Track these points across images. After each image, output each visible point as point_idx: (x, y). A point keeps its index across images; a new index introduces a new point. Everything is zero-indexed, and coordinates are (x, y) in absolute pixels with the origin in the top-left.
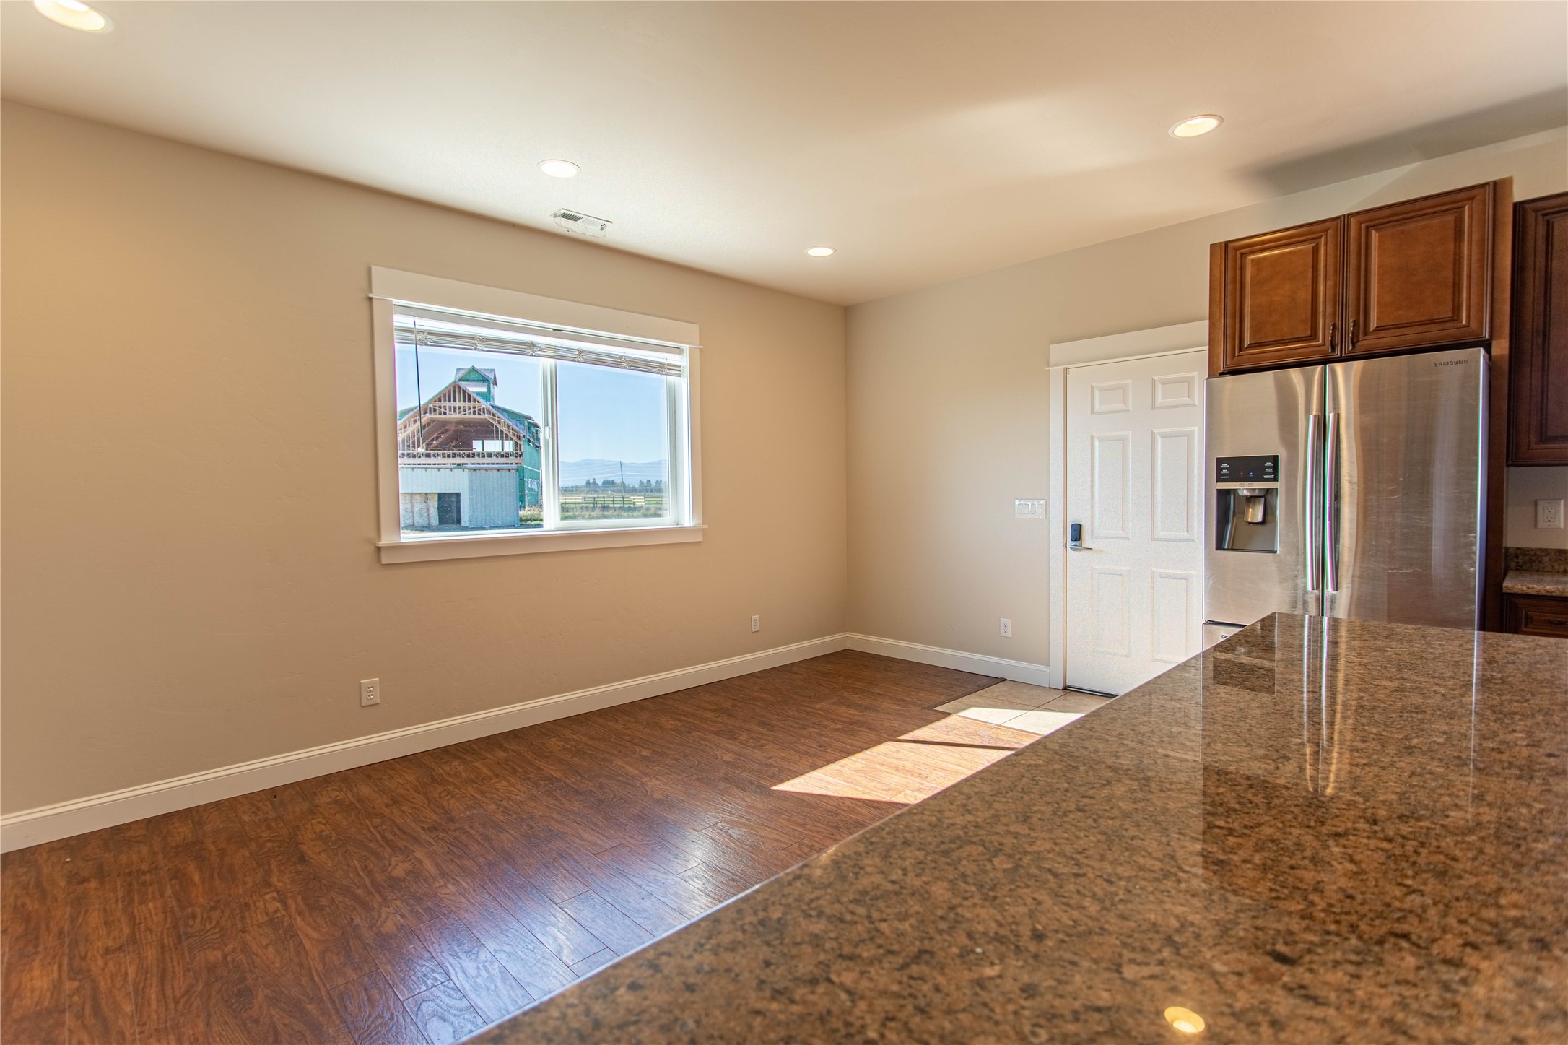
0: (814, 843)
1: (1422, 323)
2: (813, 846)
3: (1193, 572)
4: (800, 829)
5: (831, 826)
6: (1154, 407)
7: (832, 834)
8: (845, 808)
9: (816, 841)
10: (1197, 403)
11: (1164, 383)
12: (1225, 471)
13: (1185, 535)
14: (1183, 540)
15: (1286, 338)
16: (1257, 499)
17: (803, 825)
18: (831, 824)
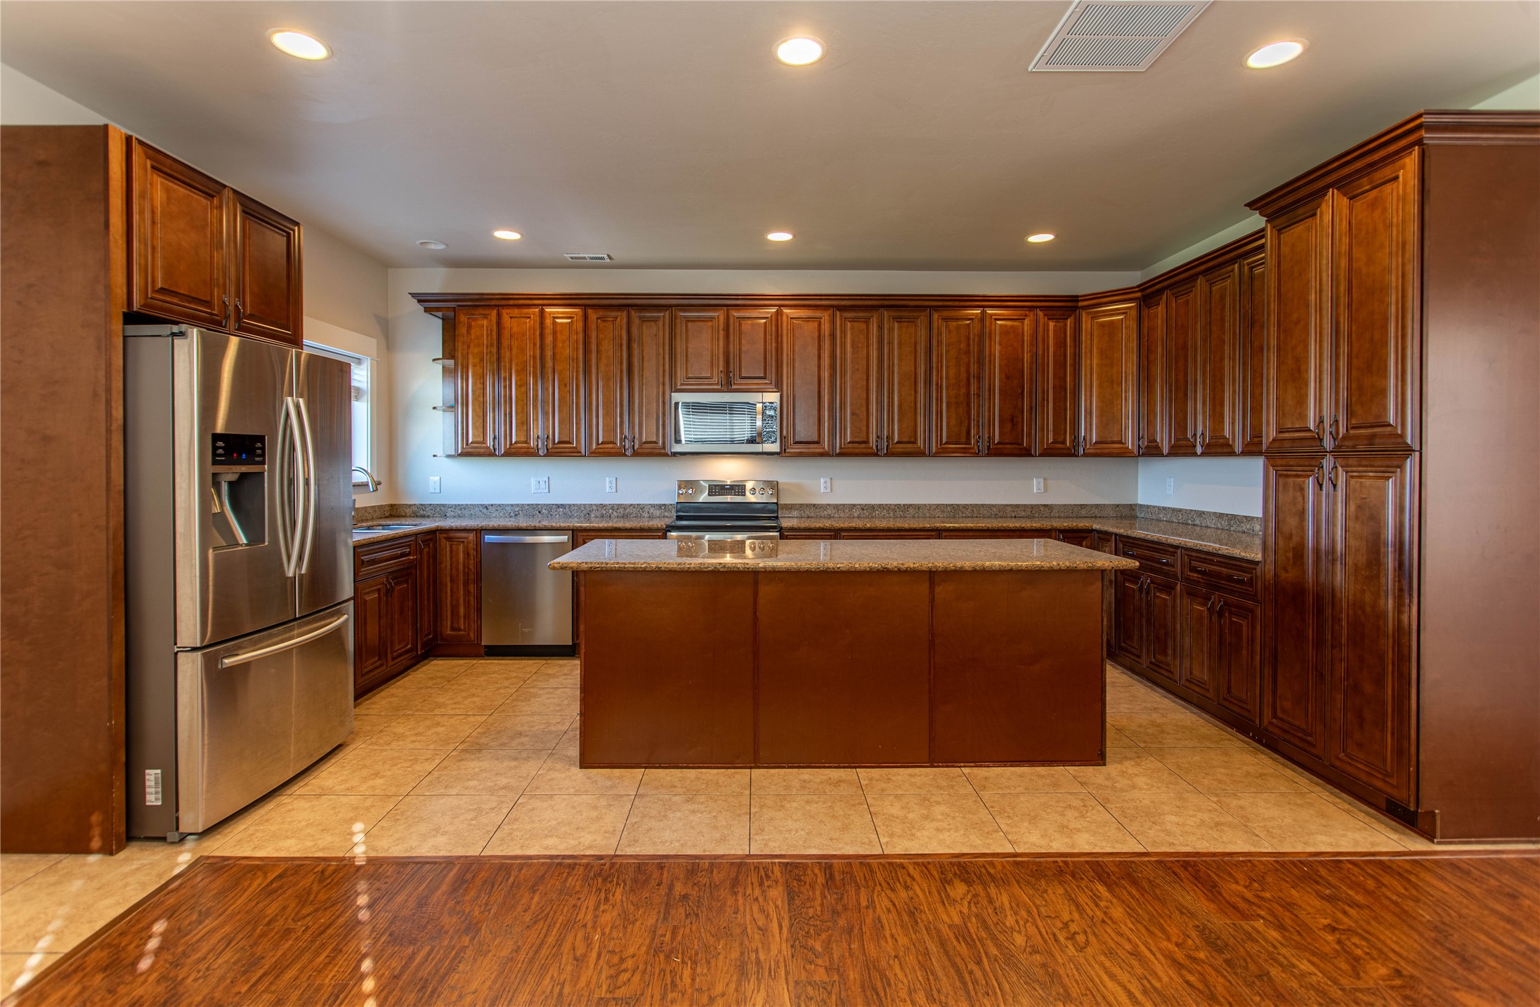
12: (222, 451)
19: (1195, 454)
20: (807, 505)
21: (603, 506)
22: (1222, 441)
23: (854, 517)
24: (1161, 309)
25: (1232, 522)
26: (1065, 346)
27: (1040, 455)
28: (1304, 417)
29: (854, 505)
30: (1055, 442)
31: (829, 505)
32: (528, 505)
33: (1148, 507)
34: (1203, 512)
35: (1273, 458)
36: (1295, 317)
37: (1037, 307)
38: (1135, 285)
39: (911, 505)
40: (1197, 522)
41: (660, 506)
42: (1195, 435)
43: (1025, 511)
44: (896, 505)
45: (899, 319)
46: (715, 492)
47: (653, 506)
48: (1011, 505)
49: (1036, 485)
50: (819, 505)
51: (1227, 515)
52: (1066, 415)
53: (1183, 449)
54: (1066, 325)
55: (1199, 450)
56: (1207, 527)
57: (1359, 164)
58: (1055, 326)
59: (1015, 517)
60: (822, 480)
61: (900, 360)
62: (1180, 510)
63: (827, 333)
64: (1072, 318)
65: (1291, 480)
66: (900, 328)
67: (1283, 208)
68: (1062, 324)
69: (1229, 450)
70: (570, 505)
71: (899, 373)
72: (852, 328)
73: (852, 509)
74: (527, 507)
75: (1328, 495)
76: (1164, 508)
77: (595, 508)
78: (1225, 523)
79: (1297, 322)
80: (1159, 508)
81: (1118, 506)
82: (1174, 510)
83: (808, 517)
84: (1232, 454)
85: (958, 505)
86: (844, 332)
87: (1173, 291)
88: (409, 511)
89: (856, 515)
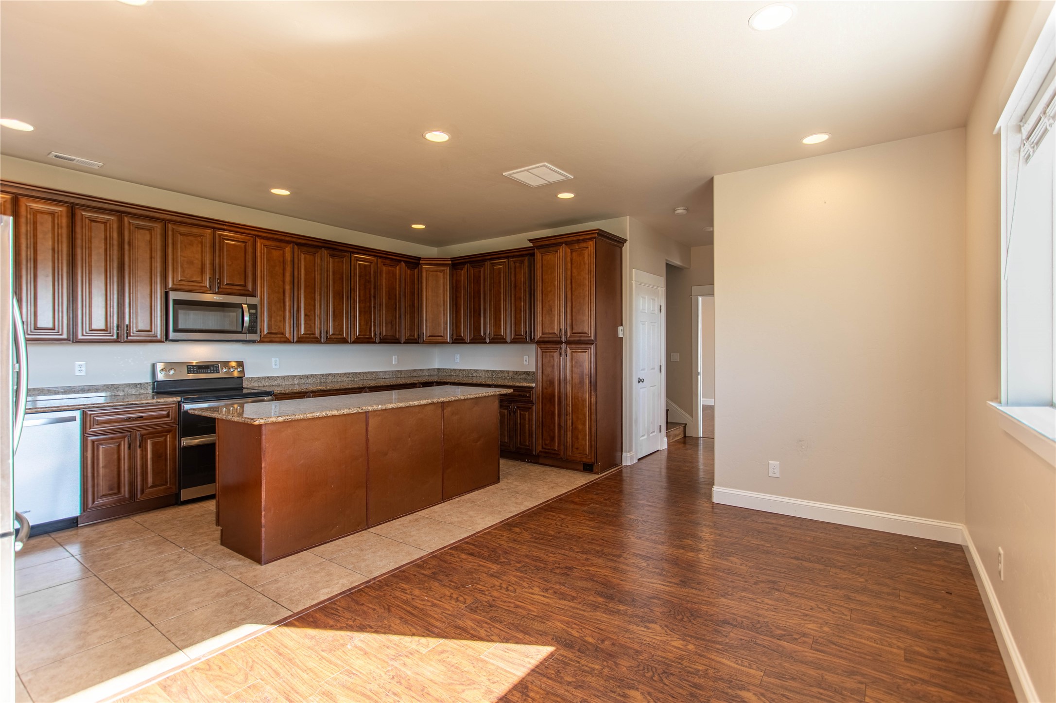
0: (506, 593)
2: (507, 591)
4: (518, 603)
5: (496, 606)
7: (494, 600)
8: (485, 625)
9: (505, 594)
17: (517, 606)
18: (495, 609)
19: (485, 343)
20: (263, 378)
22: (499, 337)
23: (295, 384)
24: (464, 272)
25: (493, 374)
26: (414, 284)
27: (405, 343)
28: (553, 328)
29: (295, 376)
30: (410, 335)
31: (278, 377)
33: (444, 369)
34: (478, 370)
35: (540, 344)
36: (549, 289)
37: (402, 261)
38: (449, 258)
39: (330, 374)
40: (475, 375)
41: (135, 385)
42: (485, 334)
43: (389, 374)
44: (321, 375)
45: (332, 256)
46: (194, 371)
47: (129, 385)
50: (271, 377)
51: (491, 371)
52: (415, 321)
53: (477, 340)
54: (415, 273)
55: (487, 340)
56: (480, 377)
57: (575, 238)
60: (273, 360)
61: (334, 283)
62: (464, 370)
63: (289, 259)
64: (417, 269)
65: (548, 354)
66: (334, 262)
67: (542, 245)
69: (504, 341)
71: (333, 291)
72: (305, 258)
73: (294, 379)
75: (563, 359)
76: (454, 370)
78: (489, 374)
79: (550, 291)
80: (451, 370)
81: (429, 369)
82: (460, 370)
83: (264, 386)
84: (506, 342)
85: (356, 373)
86: (299, 260)
87: (472, 265)
89: (296, 383)
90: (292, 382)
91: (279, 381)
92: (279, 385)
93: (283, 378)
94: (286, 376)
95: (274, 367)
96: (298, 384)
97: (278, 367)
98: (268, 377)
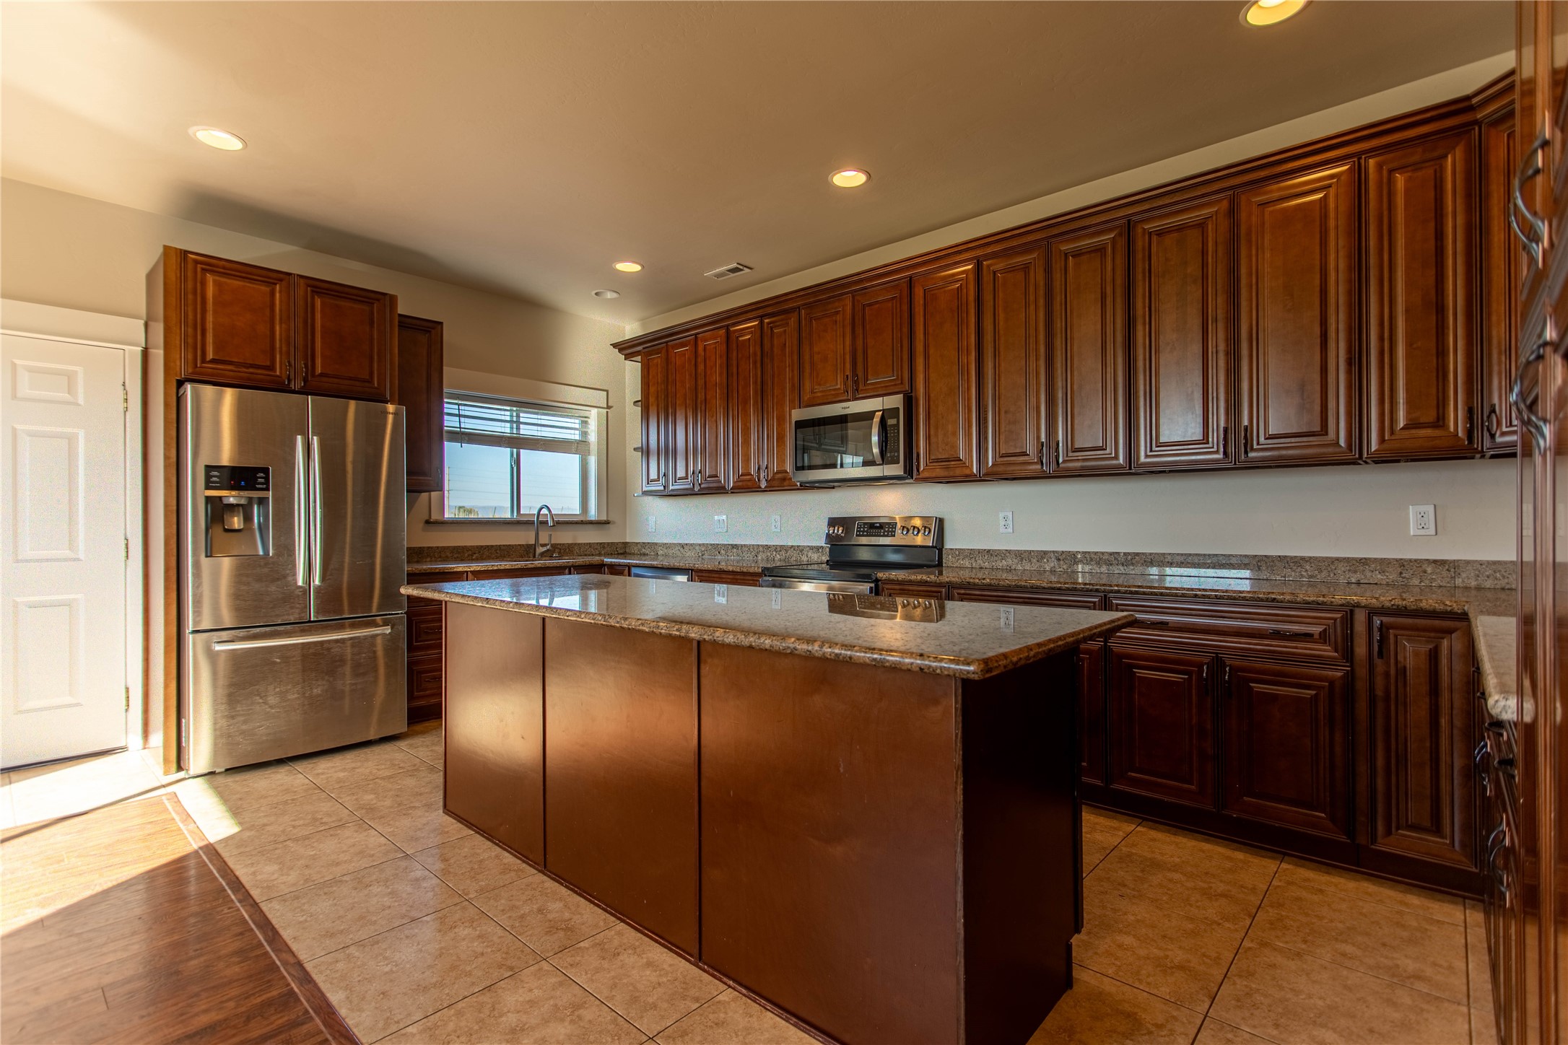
1: (350, 379)
3: (79, 596)
6: (14, 397)
10: (81, 401)
11: (31, 370)
12: (214, 479)
13: (68, 553)
14: (66, 560)
15: (248, 362)
16: (236, 508)
20: (980, 551)
21: (768, 547)
23: (1045, 571)
29: (1045, 553)
31: (1009, 551)
32: (711, 545)
44: (1111, 554)
48: (1347, 560)
49: (1417, 518)
50: (994, 551)
58: (1407, 181)
59: (1358, 583)
68: (1431, 171)
70: (742, 546)
73: (1043, 558)
74: (710, 547)
77: (761, 549)
83: (981, 568)
88: (635, 550)
89: (1048, 568)
90: (1038, 564)
91: (1009, 562)
92: (1009, 570)
93: (1020, 555)
94: (1025, 551)
95: (1002, 530)
96: (1053, 571)
97: (1010, 530)
98: (989, 551)
